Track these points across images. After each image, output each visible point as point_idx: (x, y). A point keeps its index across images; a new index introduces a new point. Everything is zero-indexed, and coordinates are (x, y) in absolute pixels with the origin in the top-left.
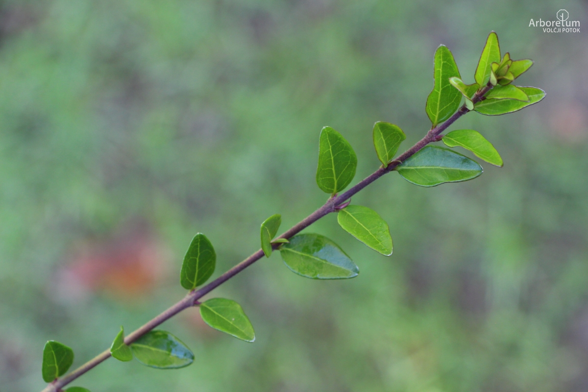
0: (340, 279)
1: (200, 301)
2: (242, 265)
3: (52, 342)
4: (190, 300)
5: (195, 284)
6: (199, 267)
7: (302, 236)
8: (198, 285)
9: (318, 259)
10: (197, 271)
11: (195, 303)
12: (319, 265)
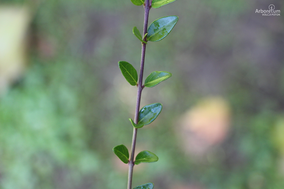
0: (175, 25)
1: (143, 85)
2: (142, 58)
3: (115, 148)
4: (140, 88)
5: (135, 81)
6: (131, 75)
7: (149, 28)
8: (137, 81)
9: (162, 28)
10: (131, 76)
11: (142, 87)
12: (164, 29)
